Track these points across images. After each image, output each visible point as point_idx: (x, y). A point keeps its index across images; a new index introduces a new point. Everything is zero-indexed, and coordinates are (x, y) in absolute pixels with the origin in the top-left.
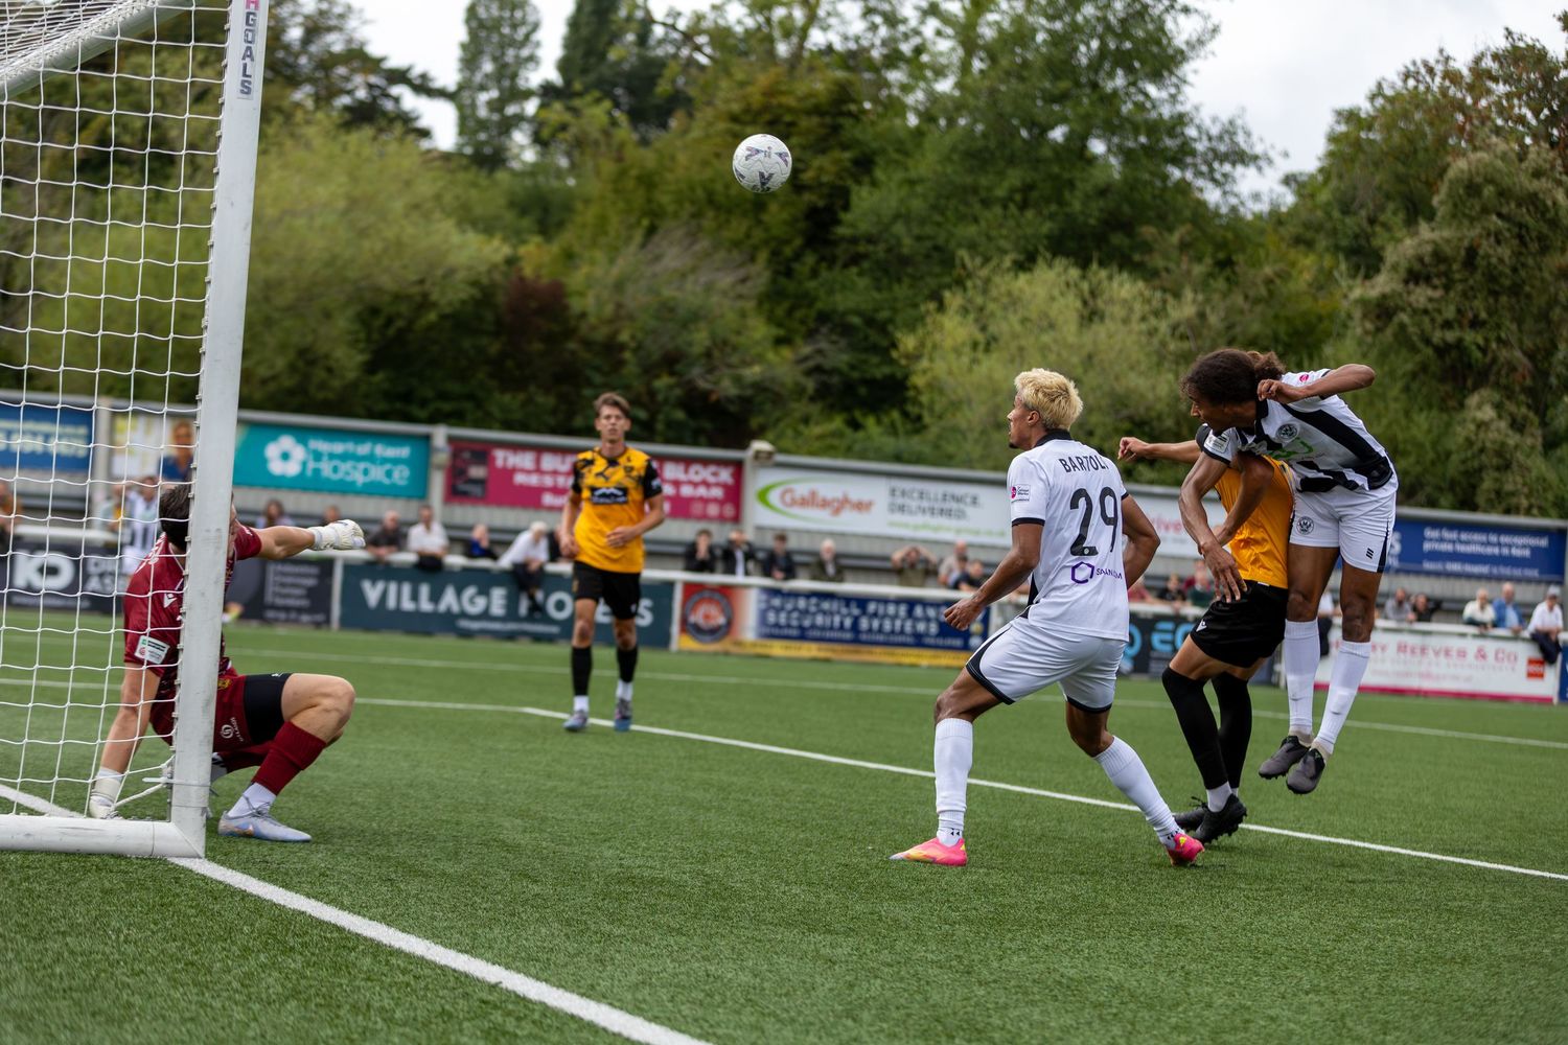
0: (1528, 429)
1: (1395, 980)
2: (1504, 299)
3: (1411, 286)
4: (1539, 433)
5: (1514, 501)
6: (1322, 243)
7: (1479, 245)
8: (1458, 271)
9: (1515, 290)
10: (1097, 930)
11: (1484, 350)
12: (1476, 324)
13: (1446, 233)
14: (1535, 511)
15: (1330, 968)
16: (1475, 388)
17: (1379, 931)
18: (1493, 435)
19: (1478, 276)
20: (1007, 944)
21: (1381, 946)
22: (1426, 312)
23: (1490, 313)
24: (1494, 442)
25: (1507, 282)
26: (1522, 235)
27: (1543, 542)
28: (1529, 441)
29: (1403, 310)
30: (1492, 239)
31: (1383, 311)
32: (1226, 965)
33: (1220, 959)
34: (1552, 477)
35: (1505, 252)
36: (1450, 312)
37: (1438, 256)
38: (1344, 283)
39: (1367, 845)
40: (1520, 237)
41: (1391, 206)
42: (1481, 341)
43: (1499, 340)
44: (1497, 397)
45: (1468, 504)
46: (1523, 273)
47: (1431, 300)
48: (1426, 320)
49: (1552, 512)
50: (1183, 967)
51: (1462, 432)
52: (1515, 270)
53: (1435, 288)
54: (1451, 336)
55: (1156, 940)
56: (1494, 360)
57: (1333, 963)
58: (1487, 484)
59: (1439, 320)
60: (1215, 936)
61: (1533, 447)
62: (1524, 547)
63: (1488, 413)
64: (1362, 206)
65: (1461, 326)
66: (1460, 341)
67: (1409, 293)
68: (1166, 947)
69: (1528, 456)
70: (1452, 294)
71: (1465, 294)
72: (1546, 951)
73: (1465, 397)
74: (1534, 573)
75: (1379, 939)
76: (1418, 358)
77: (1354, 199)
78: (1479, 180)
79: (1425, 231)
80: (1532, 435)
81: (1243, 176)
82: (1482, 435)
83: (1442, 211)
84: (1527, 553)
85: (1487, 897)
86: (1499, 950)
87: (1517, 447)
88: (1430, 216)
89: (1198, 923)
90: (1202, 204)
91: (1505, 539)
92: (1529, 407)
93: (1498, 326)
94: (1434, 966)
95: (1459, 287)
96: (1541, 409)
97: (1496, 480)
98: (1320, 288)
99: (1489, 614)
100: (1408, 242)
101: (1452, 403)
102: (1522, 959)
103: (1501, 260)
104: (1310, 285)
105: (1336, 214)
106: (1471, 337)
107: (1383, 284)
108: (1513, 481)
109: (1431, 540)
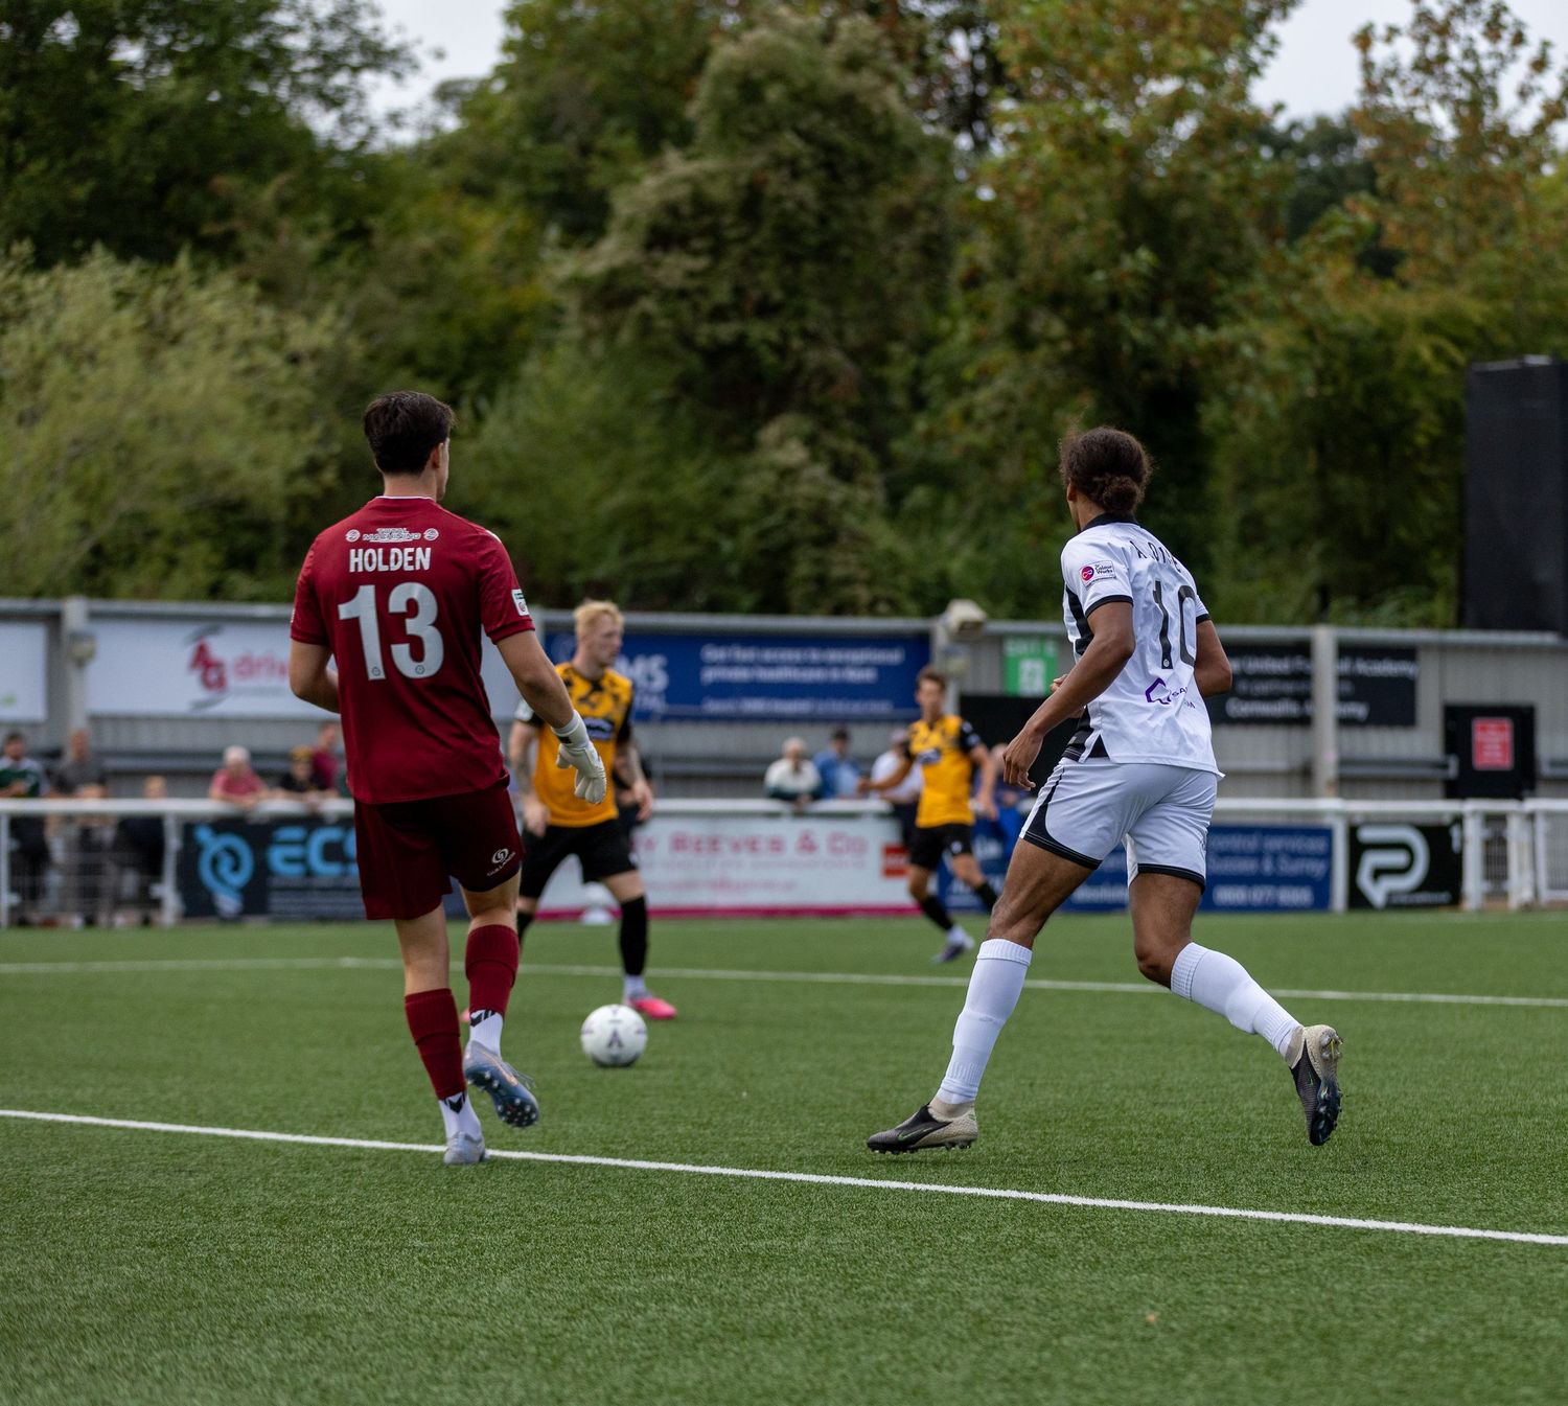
0: (862, 477)
1: (661, 1372)
2: (809, 269)
3: (657, 254)
4: (877, 479)
5: (846, 592)
6: (508, 189)
7: (765, 182)
8: (733, 226)
9: (824, 253)
10: (175, 1333)
11: (781, 350)
12: (765, 310)
13: (710, 164)
14: (882, 607)
15: (557, 1362)
16: (773, 413)
17: (638, 1297)
18: (804, 489)
19: (766, 232)
20: (25, 1367)
21: (639, 1322)
22: (683, 294)
23: (791, 290)
24: (808, 499)
25: (812, 240)
26: (831, 160)
27: (894, 657)
28: (862, 495)
29: (645, 292)
30: (785, 172)
31: (610, 295)
32: (388, 1372)
33: (376, 1363)
34: (905, 549)
35: (805, 191)
36: (722, 293)
37: (701, 204)
38: (548, 254)
39: (619, 1162)
40: (829, 166)
41: (613, 124)
42: (773, 335)
43: (806, 335)
44: (807, 425)
45: (774, 603)
46: (836, 225)
47: (691, 274)
48: (684, 307)
49: (911, 606)
50: (317, 1382)
51: (756, 483)
52: (823, 220)
53: (696, 254)
54: (726, 331)
55: (275, 1342)
56: (799, 367)
57: (564, 1354)
58: (803, 568)
59: (706, 305)
60: (371, 1327)
61: (870, 504)
62: (865, 666)
63: (794, 453)
64: (568, 128)
65: (742, 316)
66: (742, 338)
67: (656, 265)
68: (290, 1351)
69: (864, 518)
70: (726, 265)
71: (745, 263)
72: (905, 1306)
73: (758, 428)
74: (882, 707)
75: (638, 1310)
76: (677, 370)
77: (552, 118)
78: (758, 74)
79: (675, 163)
80: (868, 486)
81: (377, 86)
82: (787, 491)
83: (705, 129)
84: (868, 675)
85: (813, 1229)
86: (830, 1310)
87: (846, 504)
88: (684, 139)
89: (342, 1309)
90: (306, 135)
91: (834, 655)
92: (860, 440)
93: (801, 313)
94: (727, 1345)
95: (736, 251)
96: (878, 443)
97: (818, 562)
98: (510, 265)
99: (809, 778)
100: (650, 182)
101: (736, 440)
102: (867, 1322)
103: (801, 205)
104: (494, 260)
105: (527, 143)
106: (760, 331)
107: (611, 252)
108: (841, 564)
109: (714, 664)
